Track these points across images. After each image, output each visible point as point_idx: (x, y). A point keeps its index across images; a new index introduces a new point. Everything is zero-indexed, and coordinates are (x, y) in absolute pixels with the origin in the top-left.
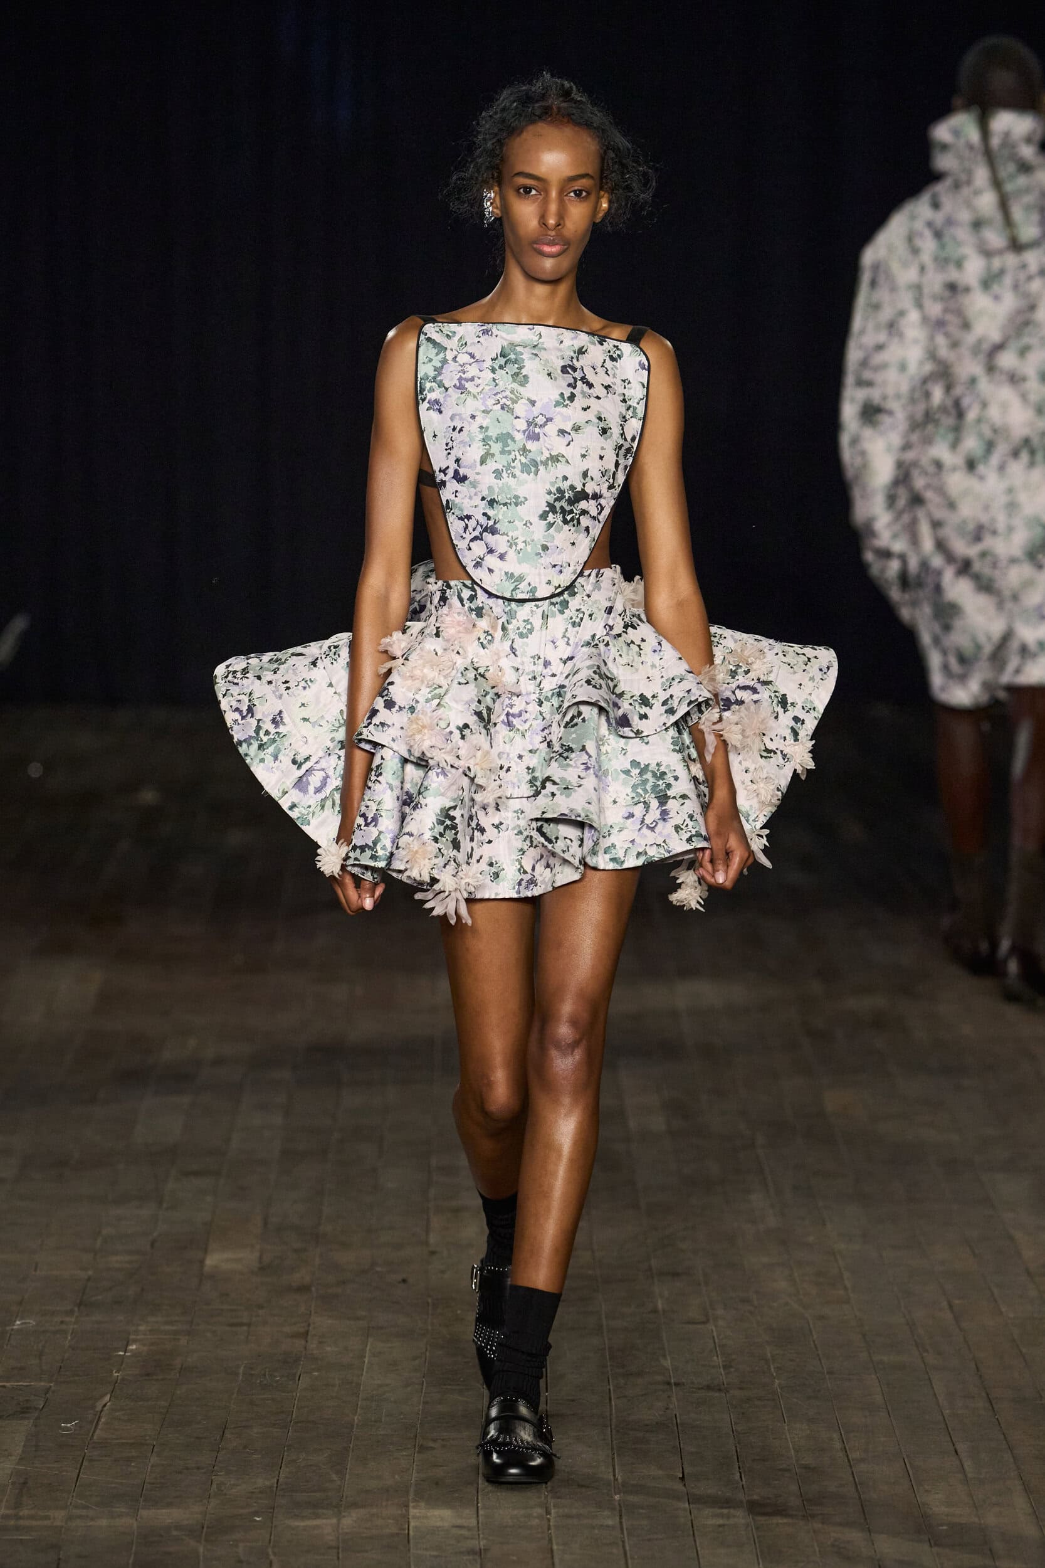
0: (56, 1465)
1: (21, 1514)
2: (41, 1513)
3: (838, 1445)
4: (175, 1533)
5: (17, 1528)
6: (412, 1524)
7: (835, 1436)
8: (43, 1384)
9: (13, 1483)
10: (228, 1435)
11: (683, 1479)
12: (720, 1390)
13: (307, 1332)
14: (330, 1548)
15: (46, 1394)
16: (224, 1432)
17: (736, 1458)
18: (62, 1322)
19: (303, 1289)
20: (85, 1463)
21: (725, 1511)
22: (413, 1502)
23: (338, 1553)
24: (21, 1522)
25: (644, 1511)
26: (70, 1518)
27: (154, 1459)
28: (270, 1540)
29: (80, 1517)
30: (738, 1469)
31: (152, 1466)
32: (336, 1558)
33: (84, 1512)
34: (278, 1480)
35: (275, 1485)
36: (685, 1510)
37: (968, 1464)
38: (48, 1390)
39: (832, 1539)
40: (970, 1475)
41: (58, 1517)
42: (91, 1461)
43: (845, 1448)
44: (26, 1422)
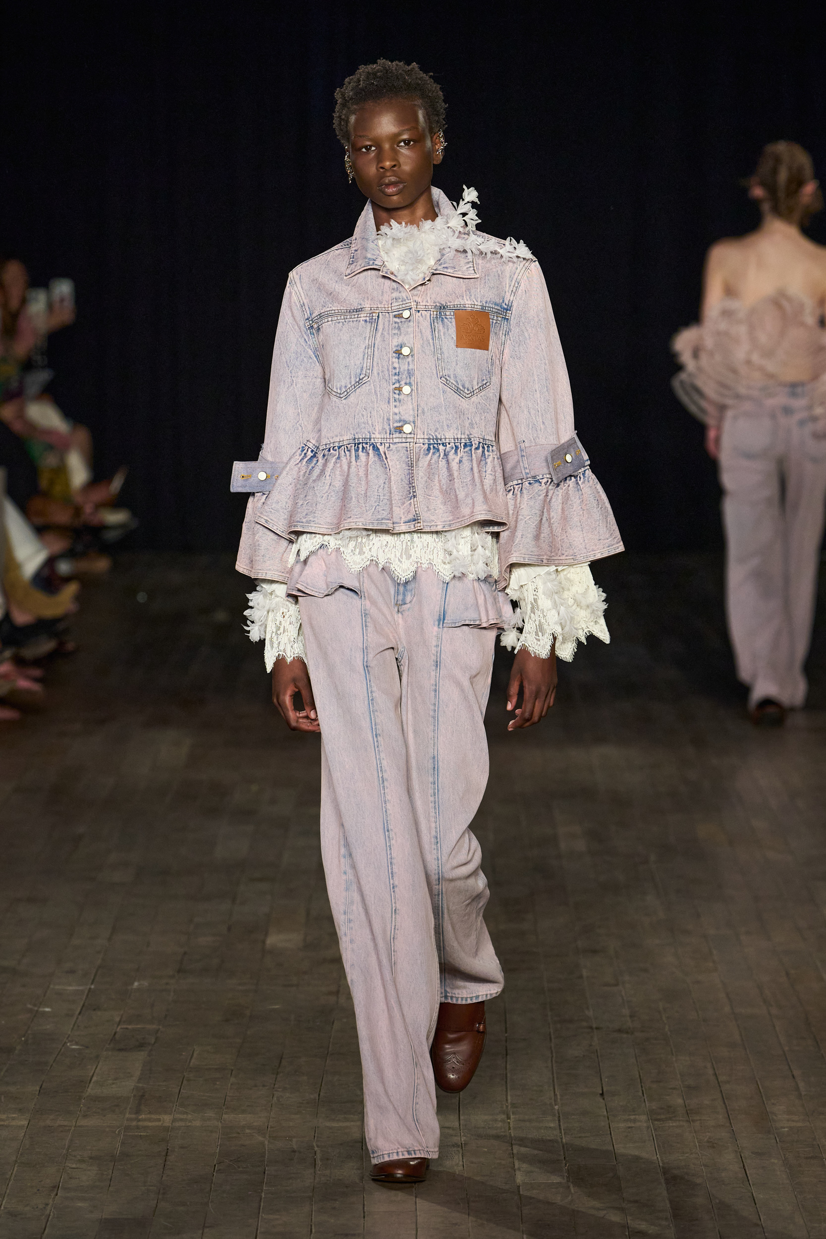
0: (164, 1083)
1: (140, 1117)
2: (153, 1116)
3: (711, 1072)
4: (248, 1131)
5: (138, 1127)
7: (709, 1065)
8: (154, 1026)
9: (135, 1096)
10: (284, 1063)
11: (602, 1094)
12: (628, 1033)
13: (338, 992)
14: (356, 1142)
15: (156, 1033)
16: (281, 1061)
17: (639, 1080)
18: (167, 984)
19: (335, 961)
20: (185, 1082)
21: (632, 1117)
24: (140, 1123)
25: (575, 1117)
26: (174, 1120)
27: (233, 1080)
28: (315, 1136)
29: (181, 1120)
30: (641, 1088)
31: (232, 1084)
33: (185, 1116)
34: (319, 1094)
35: (317, 1098)
36: (604, 1116)
37: (801, 1085)
38: (158, 1031)
39: (708, 1137)
40: (803, 1093)
41: (167, 1120)
42: (189, 1080)
43: (716, 1074)
44: (142, 1053)
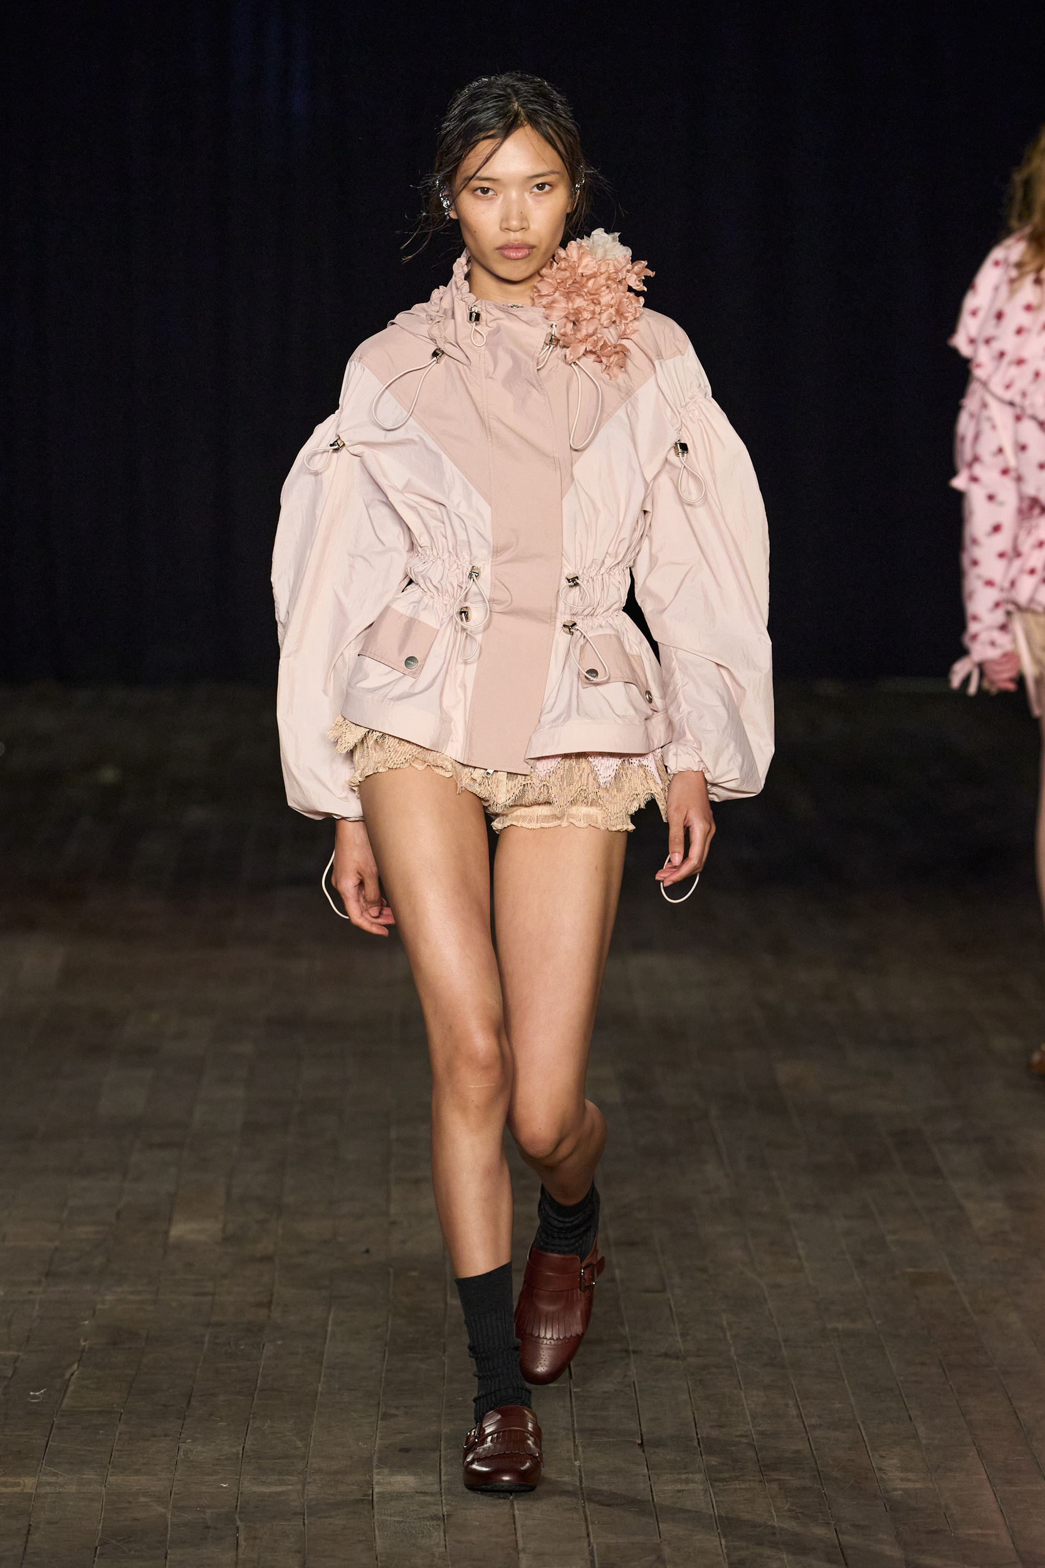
0: (25, 1433)
2: (11, 1480)
3: (794, 1412)
4: (143, 1499)
6: (376, 1490)
7: (791, 1402)
8: (11, 1353)
10: (194, 1403)
11: (641, 1445)
12: (677, 1358)
13: (270, 1303)
14: (296, 1514)
15: (15, 1362)
16: (190, 1400)
17: (693, 1424)
18: (30, 1292)
19: (267, 1259)
20: (54, 1431)
21: (684, 1476)
22: (376, 1469)
23: (304, 1519)
25: (603, 1477)
26: (39, 1485)
27: (122, 1427)
28: (237, 1506)
29: (49, 1484)
31: (120, 1434)
32: (302, 1523)
33: (53, 1479)
34: (244, 1447)
35: (241, 1452)
36: (644, 1476)
37: (921, 1430)
38: (16, 1359)
40: (924, 1442)
41: (28, 1483)
42: (59, 1428)
43: (801, 1414)
